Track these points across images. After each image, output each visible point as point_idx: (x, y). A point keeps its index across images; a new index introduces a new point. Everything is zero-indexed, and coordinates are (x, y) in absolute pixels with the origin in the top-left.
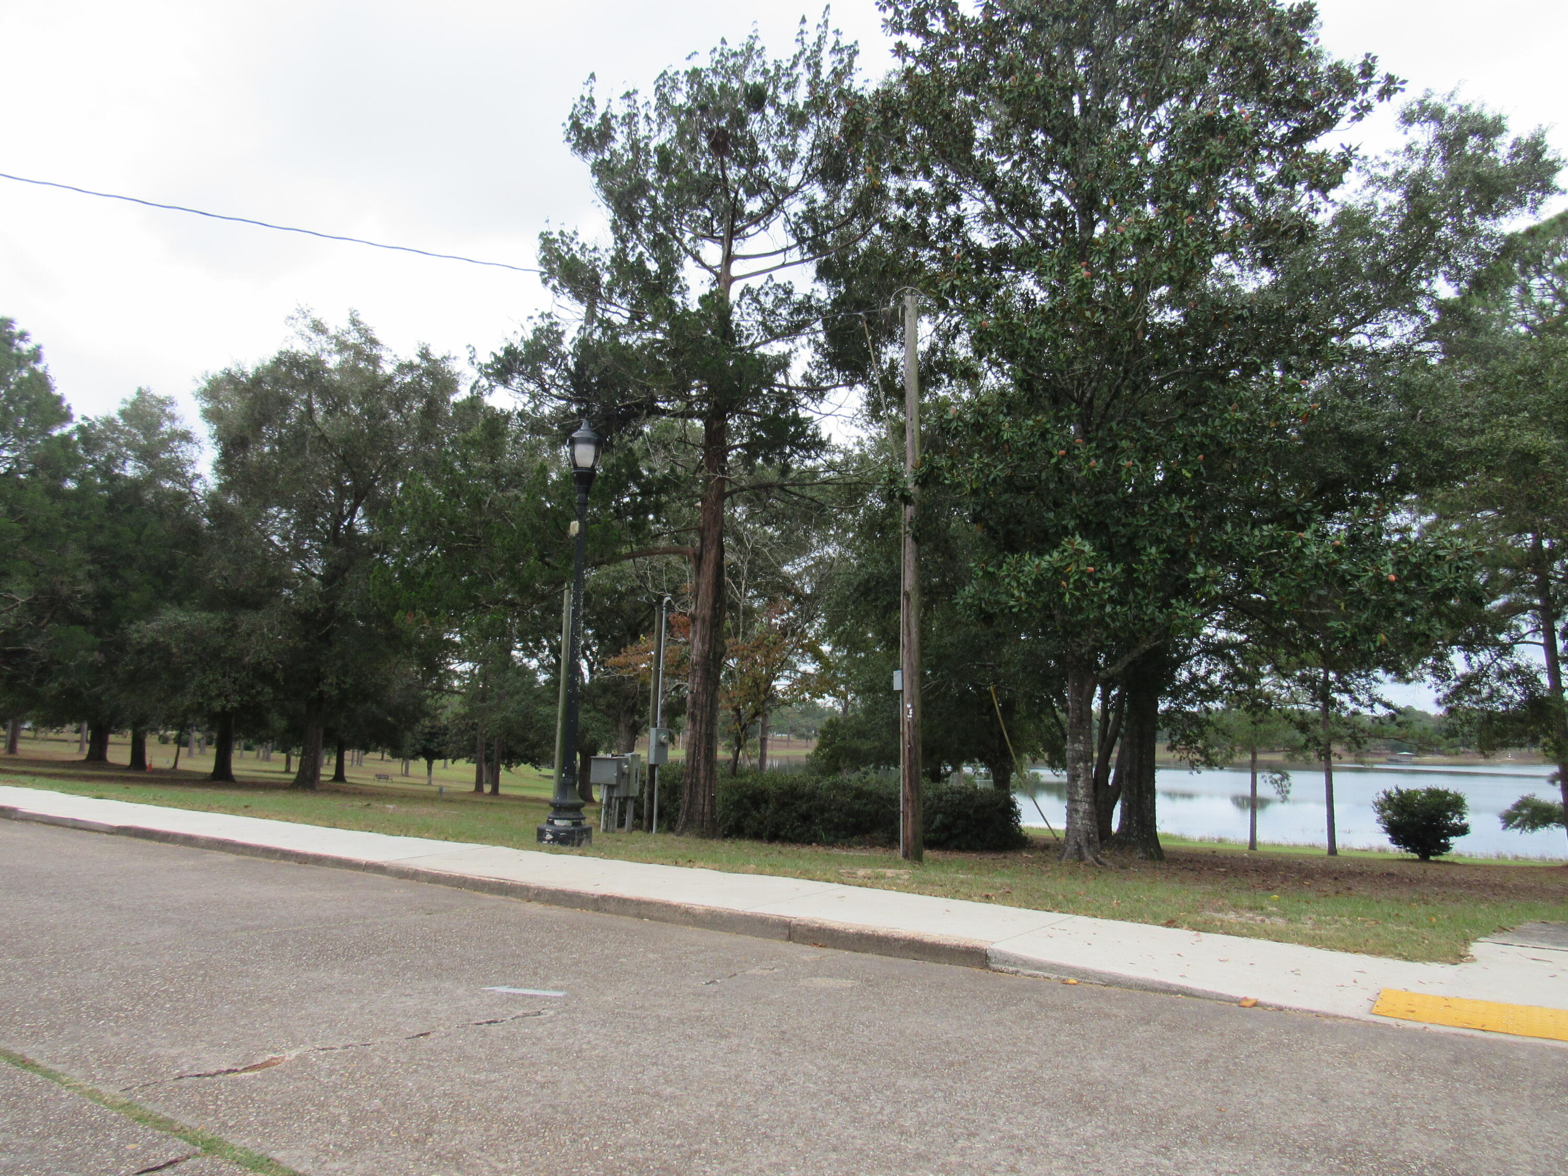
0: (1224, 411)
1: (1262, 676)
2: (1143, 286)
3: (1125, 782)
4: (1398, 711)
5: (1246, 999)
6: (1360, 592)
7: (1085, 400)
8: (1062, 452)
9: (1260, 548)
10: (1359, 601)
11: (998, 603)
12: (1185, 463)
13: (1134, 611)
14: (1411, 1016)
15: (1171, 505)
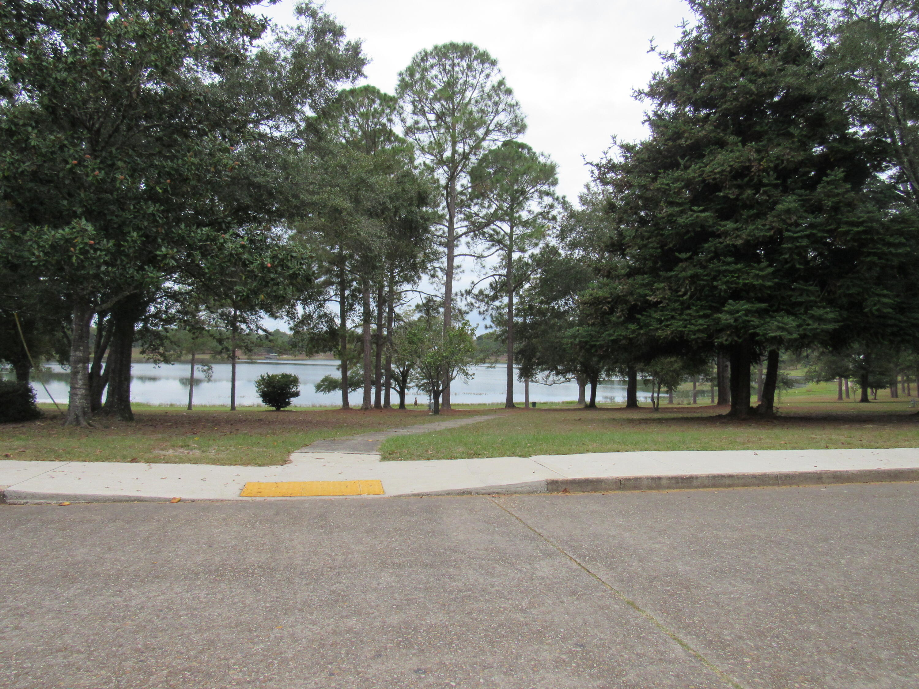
0: (185, 155)
1: (200, 311)
2: (137, 65)
3: (111, 375)
4: (270, 334)
5: (174, 498)
6: (252, 271)
7: (95, 129)
8: (75, 162)
9: (200, 241)
10: (252, 275)
11: (21, 257)
12: (158, 183)
13: (120, 271)
14: (259, 494)
15: (148, 208)
